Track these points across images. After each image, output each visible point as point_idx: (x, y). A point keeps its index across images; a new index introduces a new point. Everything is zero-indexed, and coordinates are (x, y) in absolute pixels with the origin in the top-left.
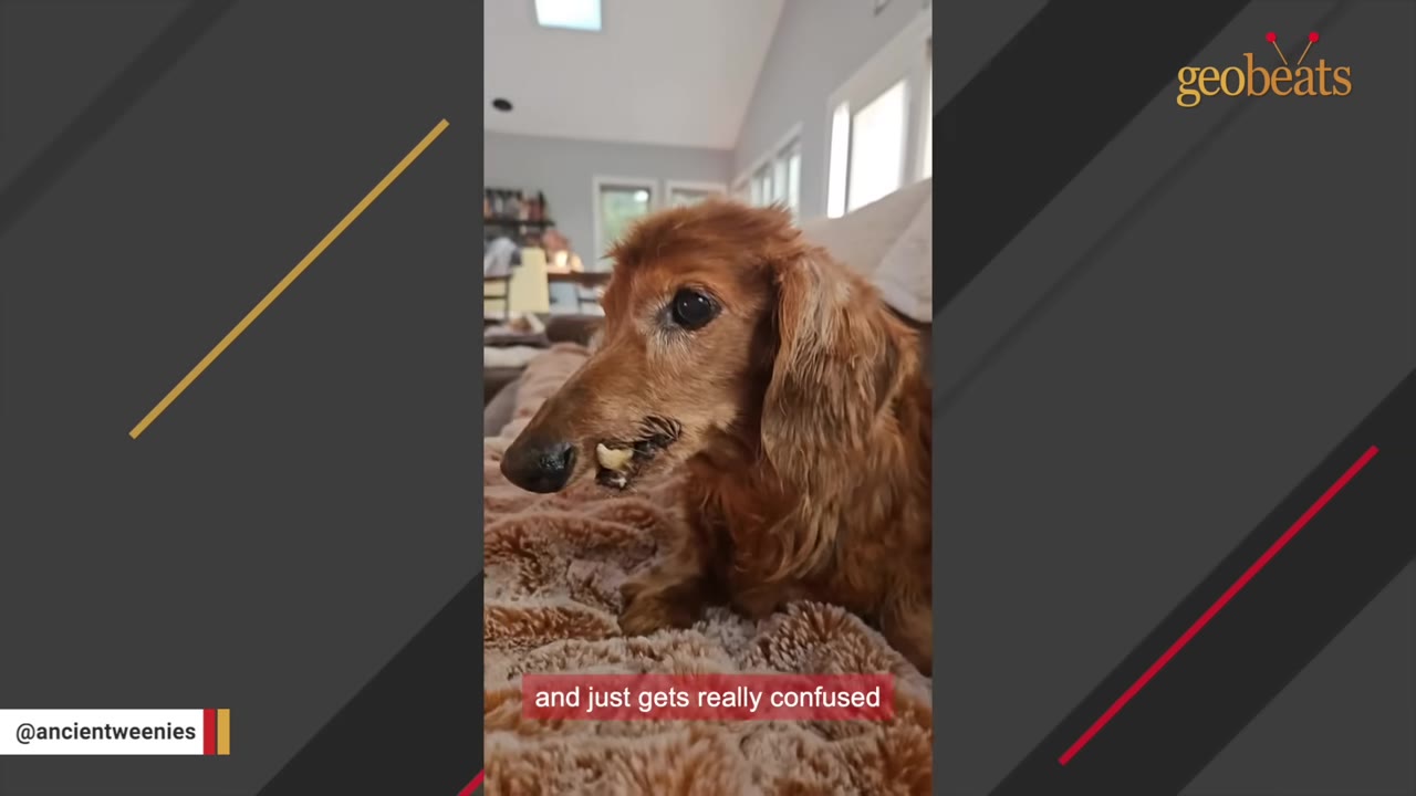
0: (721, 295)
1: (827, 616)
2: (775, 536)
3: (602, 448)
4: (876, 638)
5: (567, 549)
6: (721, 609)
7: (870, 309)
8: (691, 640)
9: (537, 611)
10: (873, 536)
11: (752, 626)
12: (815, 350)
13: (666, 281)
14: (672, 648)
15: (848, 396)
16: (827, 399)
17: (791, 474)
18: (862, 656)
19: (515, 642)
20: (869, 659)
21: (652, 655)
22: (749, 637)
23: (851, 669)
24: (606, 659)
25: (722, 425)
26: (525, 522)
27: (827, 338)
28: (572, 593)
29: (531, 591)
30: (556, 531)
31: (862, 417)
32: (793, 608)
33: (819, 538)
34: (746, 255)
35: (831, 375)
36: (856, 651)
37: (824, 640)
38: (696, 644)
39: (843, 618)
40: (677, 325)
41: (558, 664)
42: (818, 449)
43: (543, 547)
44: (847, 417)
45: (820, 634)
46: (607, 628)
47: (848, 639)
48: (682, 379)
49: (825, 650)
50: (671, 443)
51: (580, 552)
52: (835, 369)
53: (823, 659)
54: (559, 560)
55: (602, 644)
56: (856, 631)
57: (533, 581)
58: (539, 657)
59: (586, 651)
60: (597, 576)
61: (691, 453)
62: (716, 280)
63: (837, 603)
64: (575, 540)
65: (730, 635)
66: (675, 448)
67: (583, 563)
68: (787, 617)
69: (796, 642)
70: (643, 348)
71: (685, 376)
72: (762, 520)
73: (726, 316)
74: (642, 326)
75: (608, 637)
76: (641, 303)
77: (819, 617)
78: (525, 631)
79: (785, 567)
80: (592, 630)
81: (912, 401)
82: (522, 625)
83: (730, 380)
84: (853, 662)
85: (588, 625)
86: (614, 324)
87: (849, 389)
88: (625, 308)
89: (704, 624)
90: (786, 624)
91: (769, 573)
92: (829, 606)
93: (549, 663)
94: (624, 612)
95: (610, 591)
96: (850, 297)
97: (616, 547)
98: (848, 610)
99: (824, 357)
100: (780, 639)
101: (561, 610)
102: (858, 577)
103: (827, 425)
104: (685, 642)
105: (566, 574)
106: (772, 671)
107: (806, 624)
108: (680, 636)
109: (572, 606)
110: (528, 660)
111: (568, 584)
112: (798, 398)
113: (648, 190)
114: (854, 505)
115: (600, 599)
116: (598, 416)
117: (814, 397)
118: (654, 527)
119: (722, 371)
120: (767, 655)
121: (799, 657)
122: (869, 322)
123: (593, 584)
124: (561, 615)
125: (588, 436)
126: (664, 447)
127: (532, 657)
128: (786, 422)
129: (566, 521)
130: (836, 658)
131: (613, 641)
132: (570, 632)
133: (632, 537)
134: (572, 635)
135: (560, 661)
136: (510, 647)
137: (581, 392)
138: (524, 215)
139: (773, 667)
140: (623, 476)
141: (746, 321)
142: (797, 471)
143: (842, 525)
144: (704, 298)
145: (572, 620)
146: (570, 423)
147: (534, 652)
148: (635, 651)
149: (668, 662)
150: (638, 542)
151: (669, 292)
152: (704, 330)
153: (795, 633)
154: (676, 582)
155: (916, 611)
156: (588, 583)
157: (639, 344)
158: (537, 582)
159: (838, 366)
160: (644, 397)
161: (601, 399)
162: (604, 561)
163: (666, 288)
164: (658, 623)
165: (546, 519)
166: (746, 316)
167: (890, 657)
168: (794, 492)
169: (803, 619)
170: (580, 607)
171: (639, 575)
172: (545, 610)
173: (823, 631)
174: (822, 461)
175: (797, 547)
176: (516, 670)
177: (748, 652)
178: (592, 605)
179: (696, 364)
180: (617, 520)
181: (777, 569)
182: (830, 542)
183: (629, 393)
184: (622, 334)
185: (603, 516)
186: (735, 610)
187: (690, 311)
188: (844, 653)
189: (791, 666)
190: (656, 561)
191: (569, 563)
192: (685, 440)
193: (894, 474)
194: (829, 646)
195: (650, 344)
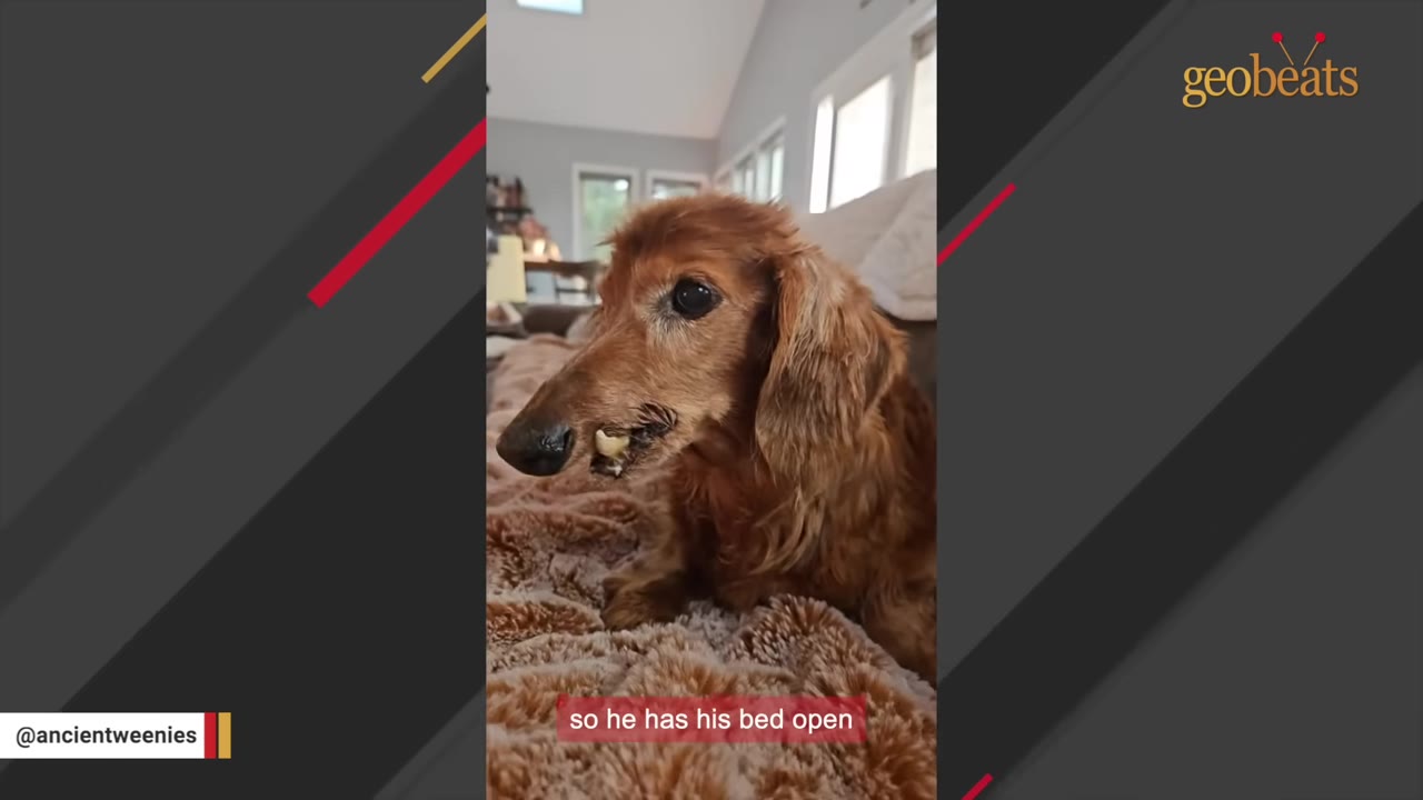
0: (721, 285)
1: (809, 609)
2: (761, 529)
3: (600, 433)
4: (856, 630)
5: (548, 544)
6: (703, 603)
7: (863, 307)
8: (675, 634)
9: (521, 605)
10: (858, 531)
11: (734, 619)
12: (811, 347)
13: (668, 269)
14: (656, 641)
15: (841, 393)
16: (820, 396)
17: (783, 469)
18: (844, 648)
19: (499, 636)
20: (850, 651)
21: (636, 649)
22: (732, 631)
23: (833, 661)
24: (590, 653)
25: (717, 416)
26: (507, 516)
27: (824, 335)
28: (555, 587)
29: (514, 585)
30: (538, 524)
31: (852, 414)
32: (775, 601)
33: (804, 533)
34: (747, 248)
35: (826, 372)
36: (838, 644)
37: (806, 633)
38: (680, 637)
39: (825, 611)
40: (676, 314)
41: (543, 658)
42: (810, 445)
43: (525, 540)
44: (838, 415)
45: (801, 627)
46: (591, 621)
47: (830, 633)
48: (680, 368)
49: (807, 643)
50: (667, 432)
51: (562, 545)
52: (829, 365)
53: (806, 652)
54: (541, 555)
55: (586, 638)
56: (837, 625)
57: (515, 575)
58: (524, 651)
59: (570, 645)
60: (580, 571)
61: (686, 443)
62: (718, 271)
63: (818, 598)
64: (558, 534)
65: (713, 628)
66: (671, 438)
67: (565, 556)
68: (771, 611)
69: (778, 635)
70: (643, 335)
71: (684, 365)
72: (748, 513)
73: (726, 307)
74: (642, 311)
75: (592, 631)
76: (641, 290)
77: (801, 610)
78: (509, 625)
79: (769, 561)
80: (575, 624)
81: (897, 400)
82: (505, 618)
83: (725, 371)
84: (834, 655)
85: (572, 619)
86: (613, 309)
87: (841, 387)
88: (624, 293)
89: (686, 618)
90: (769, 618)
91: (753, 566)
92: (811, 600)
93: (533, 657)
94: (606, 607)
95: (593, 586)
96: (844, 297)
97: (599, 542)
98: (830, 604)
99: (820, 353)
100: (763, 632)
101: (545, 604)
102: (842, 571)
103: (819, 420)
104: (669, 636)
105: (548, 568)
106: (754, 666)
107: (788, 618)
108: (663, 630)
109: (556, 600)
110: (512, 653)
111: (551, 578)
112: (793, 394)
113: (628, 179)
114: (840, 502)
115: (583, 593)
116: (598, 400)
117: (808, 395)
118: (636, 521)
119: (718, 362)
120: (750, 648)
121: (781, 650)
122: (863, 323)
123: (576, 579)
124: (545, 609)
125: (588, 420)
126: (661, 435)
127: (516, 650)
128: (781, 416)
129: (548, 515)
130: (818, 651)
131: (597, 635)
132: (554, 626)
133: (614, 531)
134: (556, 629)
135: (544, 654)
136: (494, 640)
137: (581, 376)
138: (500, 202)
139: (756, 660)
140: (618, 463)
141: (745, 312)
142: (790, 463)
143: (827, 519)
144: (705, 288)
145: (556, 614)
146: (569, 406)
147: (518, 645)
148: (620, 644)
149: (652, 655)
150: (621, 535)
151: (671, 280)
152: (703, 320)
153: (778, 626)
154: (659, 576)
155: (896, 605)
156: (571, 577)
157: (640, 331)
158: (520, 576)
159: (832, 364)
160: (643, 384)
161: (601, 383)
162: (587, 555)
163: (668, 276)
164: (640, 619)
165: (528, 513)
166: (746, 308)
167: (871, 650)
168: (786, 485)
169: (786, 613)
170: (564, 601)
171: (622, 569)
172: (528, 604)
173: (805, 624)
174: (814, 456)
175: (782, 541)
176: (501, 663)
177: (731, 645)
178: (575, 600)
179: (696, 354)
180: (600, 514)
181: (760, 563)
182: (814, 536)
183: (629, 379)
184: (621, 320)
185: (585, 509)
186: (717, 604)
187: (691, 300)
188: (826, 646)
189: (773, 658)
190: (639, 555)
191: (551, 556)
192: (679, 429)
193: (880, 470)
194: (811, 638)
195: (650, 331)
